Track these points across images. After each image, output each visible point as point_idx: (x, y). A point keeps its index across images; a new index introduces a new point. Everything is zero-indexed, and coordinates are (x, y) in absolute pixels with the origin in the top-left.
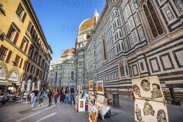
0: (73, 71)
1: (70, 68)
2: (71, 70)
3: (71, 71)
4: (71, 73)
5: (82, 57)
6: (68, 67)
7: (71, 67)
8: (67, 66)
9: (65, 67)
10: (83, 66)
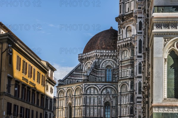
0: (108, 99)
1: (100, 93)
2: (105, 99)
3: (103, 100)
4: (103, 104)
5: (127, 66)
6: (96, 91)
7: (104, 91)
8: (92, 89)
9: (88, 91)
10: (129, 89)
